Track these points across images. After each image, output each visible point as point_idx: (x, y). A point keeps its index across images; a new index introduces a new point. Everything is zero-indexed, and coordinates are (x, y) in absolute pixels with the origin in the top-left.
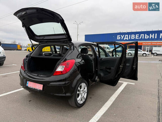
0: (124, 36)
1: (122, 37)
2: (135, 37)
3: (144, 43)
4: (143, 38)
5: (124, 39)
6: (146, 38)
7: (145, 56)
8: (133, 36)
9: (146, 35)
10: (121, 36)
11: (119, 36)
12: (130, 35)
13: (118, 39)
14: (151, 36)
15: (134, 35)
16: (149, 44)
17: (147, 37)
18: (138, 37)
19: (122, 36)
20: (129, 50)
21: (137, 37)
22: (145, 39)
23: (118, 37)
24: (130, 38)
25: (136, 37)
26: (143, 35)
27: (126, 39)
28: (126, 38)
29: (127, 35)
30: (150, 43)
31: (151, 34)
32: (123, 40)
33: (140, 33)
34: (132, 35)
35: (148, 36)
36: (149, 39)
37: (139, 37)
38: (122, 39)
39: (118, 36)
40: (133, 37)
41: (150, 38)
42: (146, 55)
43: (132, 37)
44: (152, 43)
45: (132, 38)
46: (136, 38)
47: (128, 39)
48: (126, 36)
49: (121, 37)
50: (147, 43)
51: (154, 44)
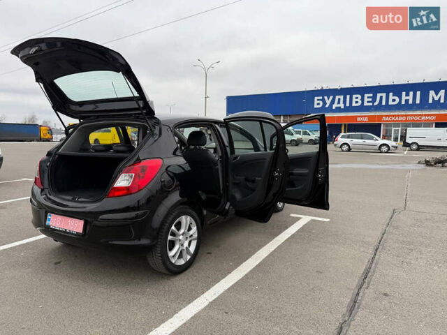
0: (331, 97)
1: (328, 102)
2: (363, 100)
3: (386, 116)
4: (384, 103)
5: (334, 108)
6: (391, 103)
7: (387, 152)
8: (357, 98)
9: (391, 94)
10: (326, 98)
11: (318, 100)
12: (348, 97)
13: (316, 106)
14: (404, 98)
15: (360, 97)
16: (401, 118)
17: (394, 100)
18: (370, 100)
19: (328, 99)
20: (342, 137)
21: (368, 102)
22: (388, 107)
23: (316, 102)
24: (348, 105)
25: (366, 100)
26: (384, 95)
27: (339, 105)
28: (339, 103)
29: (342, 97)
30: (402, 116)
31: (404, 94)
32: (330, 109)
33: (375, 90)
34: (354, 96)
35: (397, 99)
36: (399, 107)
37: (374, 101)
38: (327, 106)
39: (316, 98)
40: (357, 100)
41: (403, 102)
42: (389, 149)
43: (354, 100)
44: (406, 116)
45: (354, 104)
46: (366, 104)
47: (342, 107)
48: (339, 99)
49: (323, 100)
50: (395, 116)
51: (413, 120)
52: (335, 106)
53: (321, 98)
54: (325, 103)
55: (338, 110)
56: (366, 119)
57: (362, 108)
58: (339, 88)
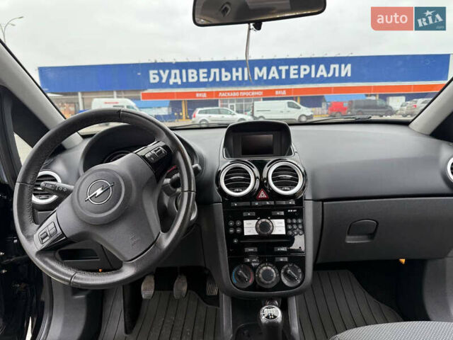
0: (167, 72)
1: (165, 77)
2: (198, 75)
3: (222, 92)
5: (171, 83)
6: (224, 79)
8: (192, 73)
9: (223, 70)
10: (161, 72)
11: (154, 74)
12: (184, 71)
13: (152, 81)
14: (235, 74)
15: (195, 72)
16: (235, 94)
17: (226, 76)
18: (205, 75)
19: (164, 72)
21: (204, 78)
22: (222, 84)
23: (151, 76)
24: (184, 80)
27: (175, 81)
28: (175, 78)
29: (178, 72)
30: (236, 91)
31: (234, 70)
32: (167, 85)
33: (209, 65)
34: (190, 71)
35: (228, 74)
36: (230, 83)
37: (208, 77)
38: (164, 81)
39: (151, 72)
40: (193, 75)
41: (234, 79)
43: (190, 76)
44: (239, 91)
45: (191, 80)
47: (180, 83)
48: (175, 74)
49: (159, 74)
50: (230, 92)
51: (245, 96)
52: (172, 81)
53: (156, 72)
54: (161, 78)
55: (176, 85)
56: (205, 95)
57: (198, 84)
58: (174, 62)
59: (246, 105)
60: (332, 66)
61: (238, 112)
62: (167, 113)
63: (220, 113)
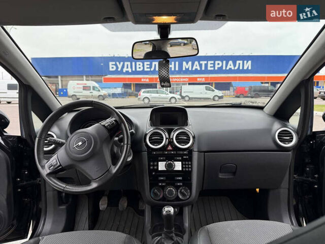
0: (122, 63)
1: (120, 66)
2: (143, 66)
5: (124, 71)
10: (118, 63)
11: (112, 65)
12: (133, 63)
13: (111, 69)
15: (141, 64)
18: (148, 66)
19: (120, 63)
20: (144, 92)
21: (147, 68)
23: (111, 66)
24: (134, 69)
25: (146, 66)
27: (127, 70)
28: (127, 68)
29: (129, 63)
32: (121, 72)
34: (138, 63)
37: (151, 67)
38: (119, 70)
39: (111, 63)
40: (140, 66)
43: (138, 66)
45: (138, 69)
46: (146, 69)
47: (130, 71)
48: (127, 65)
49: (116, 65)
51: (176, 81)
52: (125, 70)
53: (114, 63)
54: (117, 68)
55: (127, 73)
56: (148, 80)
57: (143, 72)
58: (127, 56)
59: (176, 88)
60: (238, 62)
61: (170, 92)
62: (120, 92)
63: (157, 93)
